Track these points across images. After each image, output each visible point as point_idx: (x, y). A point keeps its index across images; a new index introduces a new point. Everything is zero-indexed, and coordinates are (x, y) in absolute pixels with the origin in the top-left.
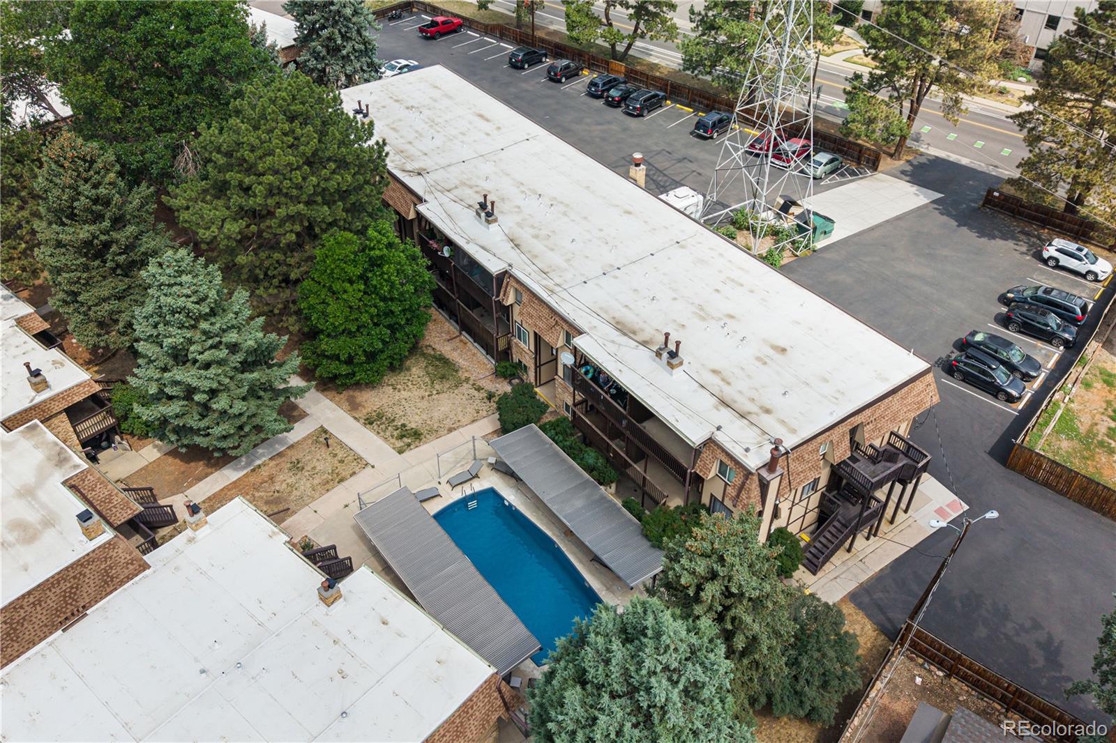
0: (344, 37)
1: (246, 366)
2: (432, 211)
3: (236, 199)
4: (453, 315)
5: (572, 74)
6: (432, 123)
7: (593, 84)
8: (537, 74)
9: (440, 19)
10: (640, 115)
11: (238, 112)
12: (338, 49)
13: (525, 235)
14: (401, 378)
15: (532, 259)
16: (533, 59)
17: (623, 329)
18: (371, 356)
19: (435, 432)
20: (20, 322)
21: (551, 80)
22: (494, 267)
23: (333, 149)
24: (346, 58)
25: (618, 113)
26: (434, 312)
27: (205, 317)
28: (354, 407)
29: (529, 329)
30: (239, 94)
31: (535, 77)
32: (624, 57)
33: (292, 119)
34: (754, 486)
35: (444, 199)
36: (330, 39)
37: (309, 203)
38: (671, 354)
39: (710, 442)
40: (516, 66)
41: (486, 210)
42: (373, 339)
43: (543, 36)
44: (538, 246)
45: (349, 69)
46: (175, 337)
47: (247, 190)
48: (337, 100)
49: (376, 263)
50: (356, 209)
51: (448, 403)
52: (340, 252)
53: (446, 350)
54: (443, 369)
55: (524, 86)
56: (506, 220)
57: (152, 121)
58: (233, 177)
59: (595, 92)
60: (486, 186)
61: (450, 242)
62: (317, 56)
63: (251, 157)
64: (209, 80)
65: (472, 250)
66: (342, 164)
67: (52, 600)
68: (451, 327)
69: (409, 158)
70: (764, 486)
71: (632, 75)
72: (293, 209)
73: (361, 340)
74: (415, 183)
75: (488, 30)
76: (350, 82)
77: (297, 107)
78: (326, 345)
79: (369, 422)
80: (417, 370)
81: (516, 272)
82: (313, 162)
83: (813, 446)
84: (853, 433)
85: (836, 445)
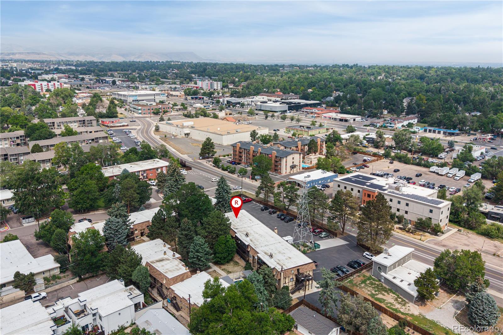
0: (226, 203)
1: (206, 254)
2: (238, 235)
3: (207, 229)
4: (239, 255)
5: (274, 213)
6: (241, 220)
7: (278, 215)
8: (267, 212)
9: (247, 199)
10: (287, 222)
11: (209, 216)
12: (224, 205)
13: (253, 239)
14: (229, 264)
15: (254, 243)
16: (266, 209)
17: (266, 253)
18: (225, 258)
19: (234, 272)
20: (169, 248)
21: (270, 214)
22: (247, 244)
23: (223, 223)
24: (225, 207)
25: (283, 221)
26: (236, 255)
27: (202, 245)
28: (220, 268)
29: (252, 255)
30: (209, 214)
31: (266, 213)
32: (287, 209)
33: (217, 218)
34: (279, 274)
35: (240, 233)
36: (223, 204)
37: (218, 231)
38: (271, 256)
39: (274, 268)
40: (262, 210)
41: (247, 235)
42: (225, 255)
43: (271, 204)
44: (255, 241)
45: (226, 209)
46: (198, 248)
47: (209, 228)
48: (224, 215)
49: (228, 241)
50: (225, 233)
51: (236, 268)
52: (222, 239)
53: (237, 261)
54: (237, 264)
55: (263, 214)
56: (250, 237)
57: (195, 217)
58: (207, 226)
59: (279, 217)
60: (248, 231)
61: (240, 240)
62: (220, 207)
63: (211, 223)
64: (205, 211)
65: (244, 241)
66: (224, 225)
67: (181, 277)
68: (239, 257)
69: (235, 226)
70: (281, 274)
71: (288, 214)
72: (216, 232)
73: (223, 255)
74: (236, 231)
75: (257, 202)
76: (226, 212)
77: (219, 216)
78: (217, 255)
79: (222, 270)
80: (232, 263)
81: (250, 245)
82: (220, 225)
83: (290, 270)
84: (298, 270)
85: (295, 271)
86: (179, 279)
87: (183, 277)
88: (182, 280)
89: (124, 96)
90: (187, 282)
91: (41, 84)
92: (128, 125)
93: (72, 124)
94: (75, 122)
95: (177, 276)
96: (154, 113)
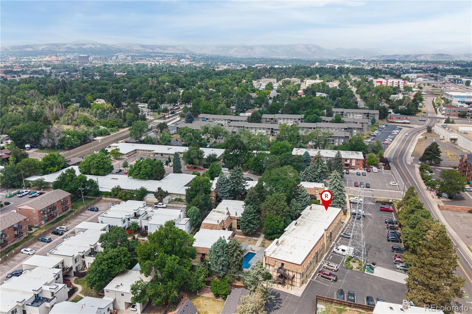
13: (297, 229)
15: (292, 231)
21: (387, 228)
25: (386, 239)
31: (385, 226)
40: (386, 222)
44: (295, 231)
75: (396, 214)
81: (287, 231)
83: (274, 259)
84: (283, 264)
85: (278, 263)
86: (209, 227)
87: (213, 227)
88: (211, 229)
89: (451, 96)
90: (214, 231)
91: (393, 82)
92: (409, 123)
93: (357, 115)
94: (360, 113)
95: (208, 224)
96: (459, 116)
